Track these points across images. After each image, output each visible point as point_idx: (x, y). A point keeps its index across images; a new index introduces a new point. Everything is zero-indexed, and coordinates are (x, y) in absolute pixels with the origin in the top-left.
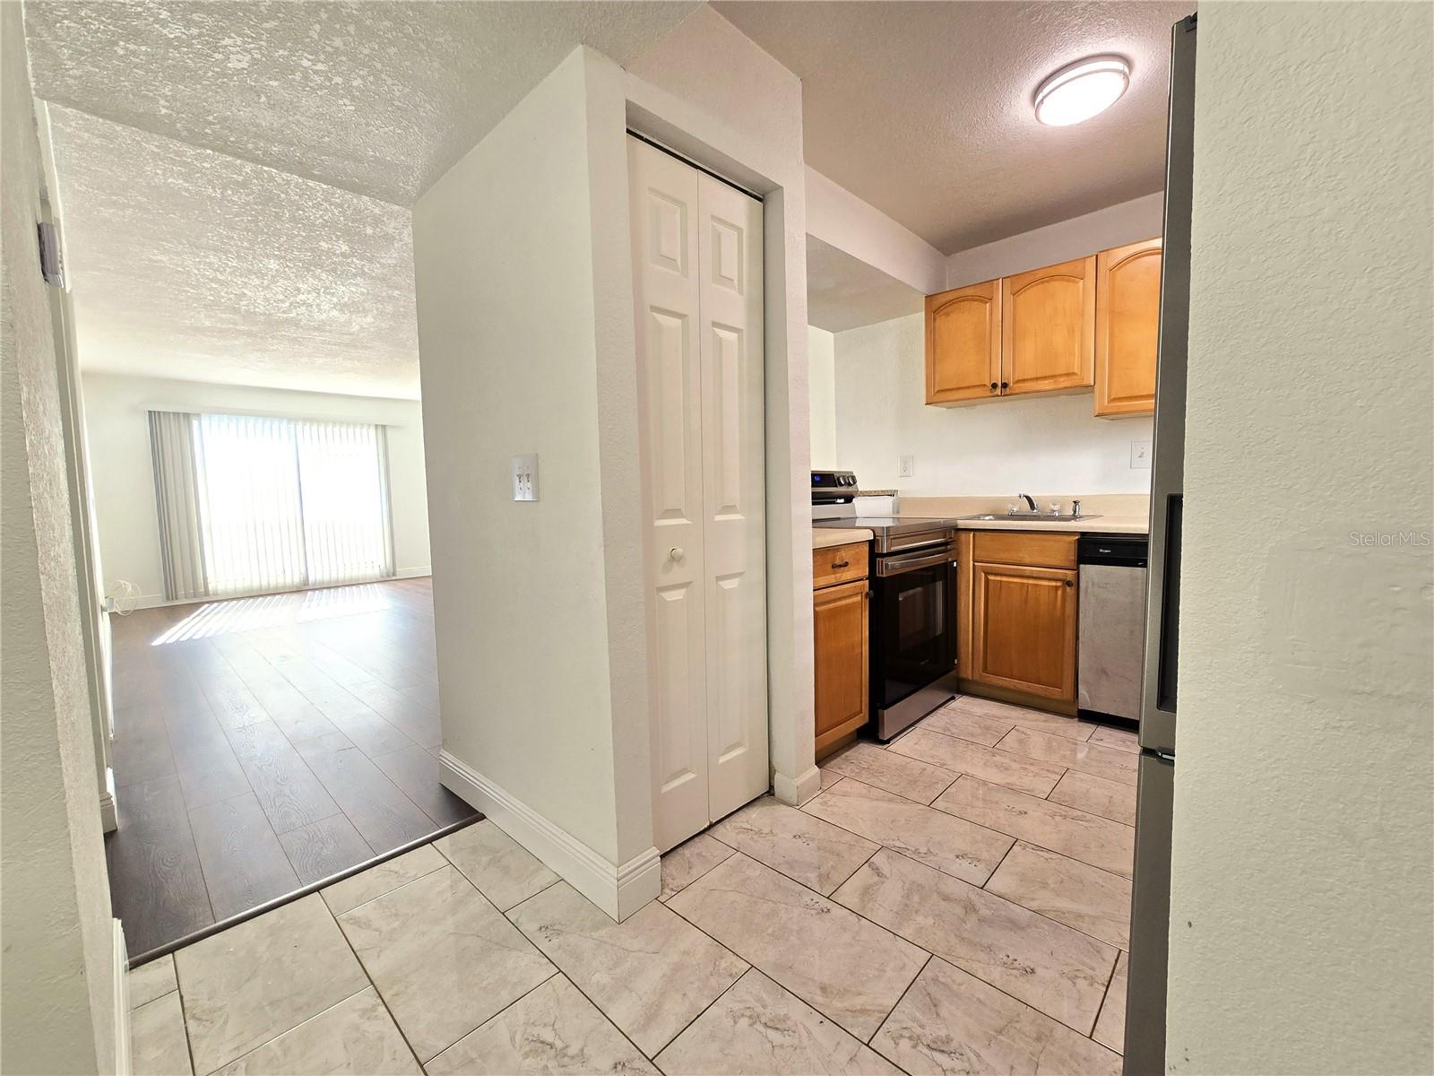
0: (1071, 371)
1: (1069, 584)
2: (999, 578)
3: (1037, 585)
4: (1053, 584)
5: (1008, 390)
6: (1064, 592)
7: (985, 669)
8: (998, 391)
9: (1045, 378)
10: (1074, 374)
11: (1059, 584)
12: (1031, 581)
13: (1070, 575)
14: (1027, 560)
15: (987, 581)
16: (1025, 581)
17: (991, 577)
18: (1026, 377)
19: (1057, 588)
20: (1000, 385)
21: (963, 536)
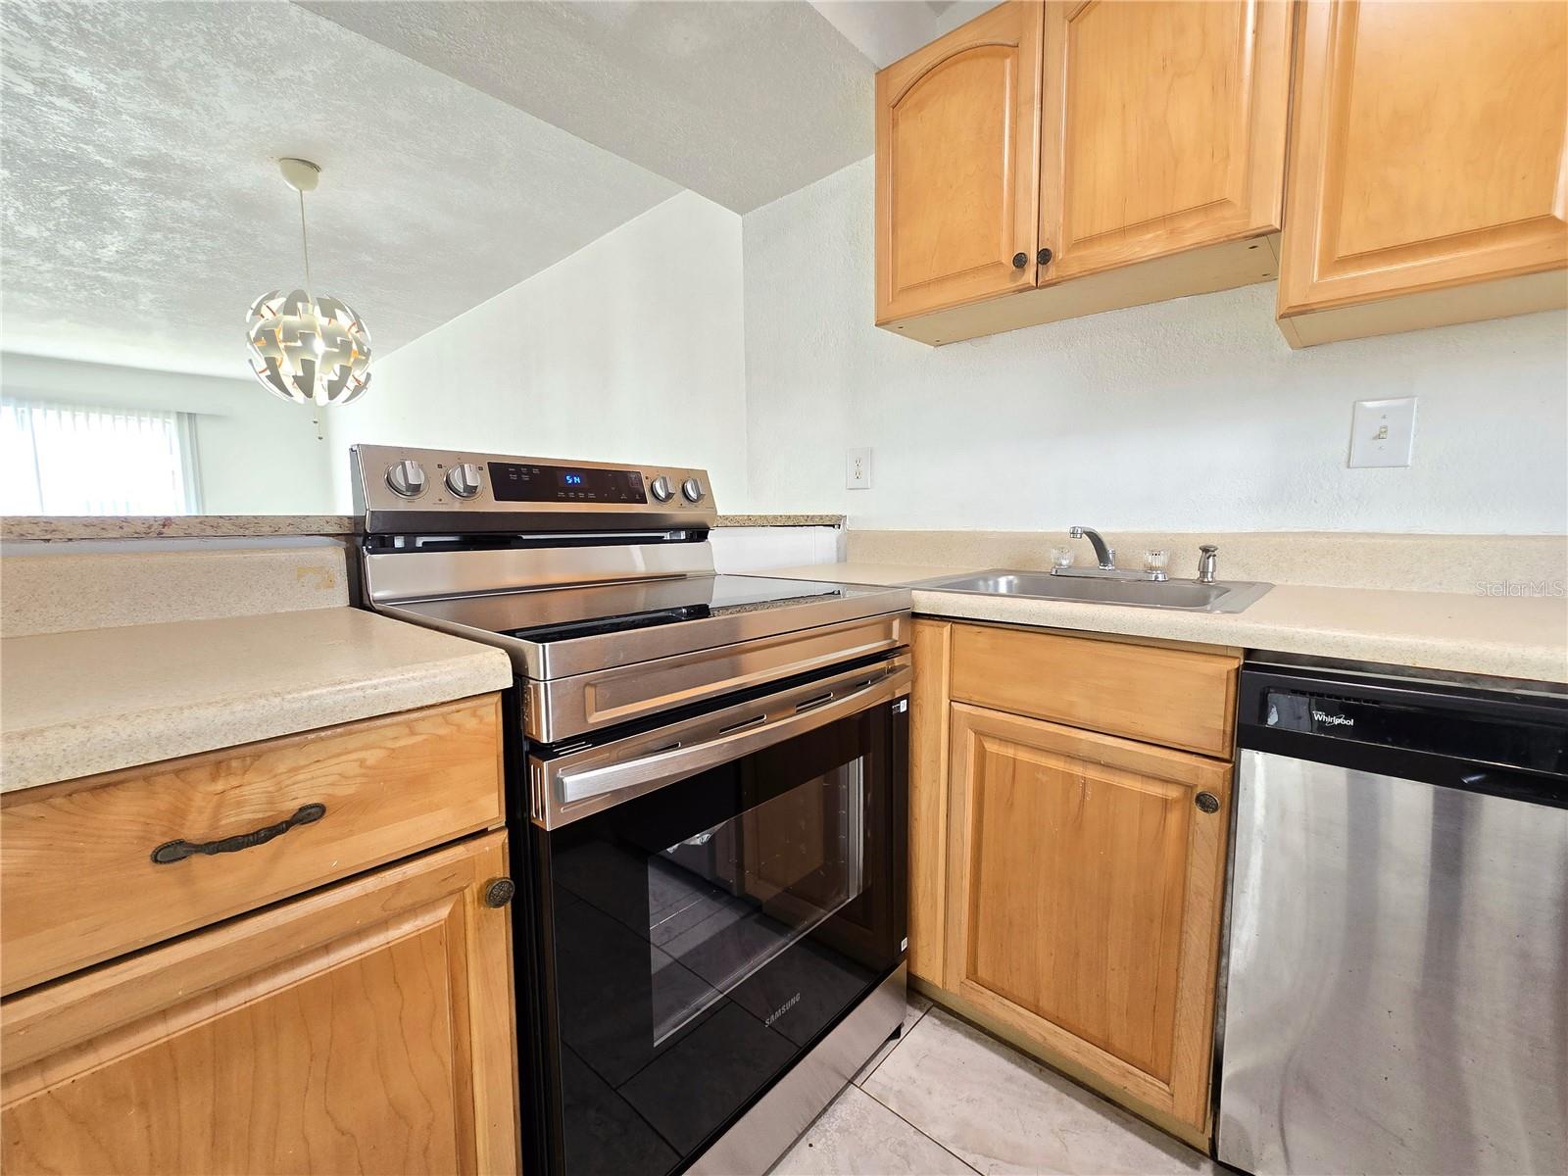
0: (1216, 197)
1: (1205, 802)
2: (1009, 752)
3: (1109, 787)
4: (1156, 790)
5: (1051, 272)
6: (1187, 823)
7: (973, 974)
8: (1029, 276)
9: (1144, 226)
10: (1223, 203)
11: (1173, 793)
12: (1093, 774)
13: (1210, 775)
14: (1084, 712)
15: (981, 755)
16: (1077, 770)
17: (991, 747)
18: (1096, 231)
19: (1166, 804)
20: (1033, 257)
21: (927, 630)
